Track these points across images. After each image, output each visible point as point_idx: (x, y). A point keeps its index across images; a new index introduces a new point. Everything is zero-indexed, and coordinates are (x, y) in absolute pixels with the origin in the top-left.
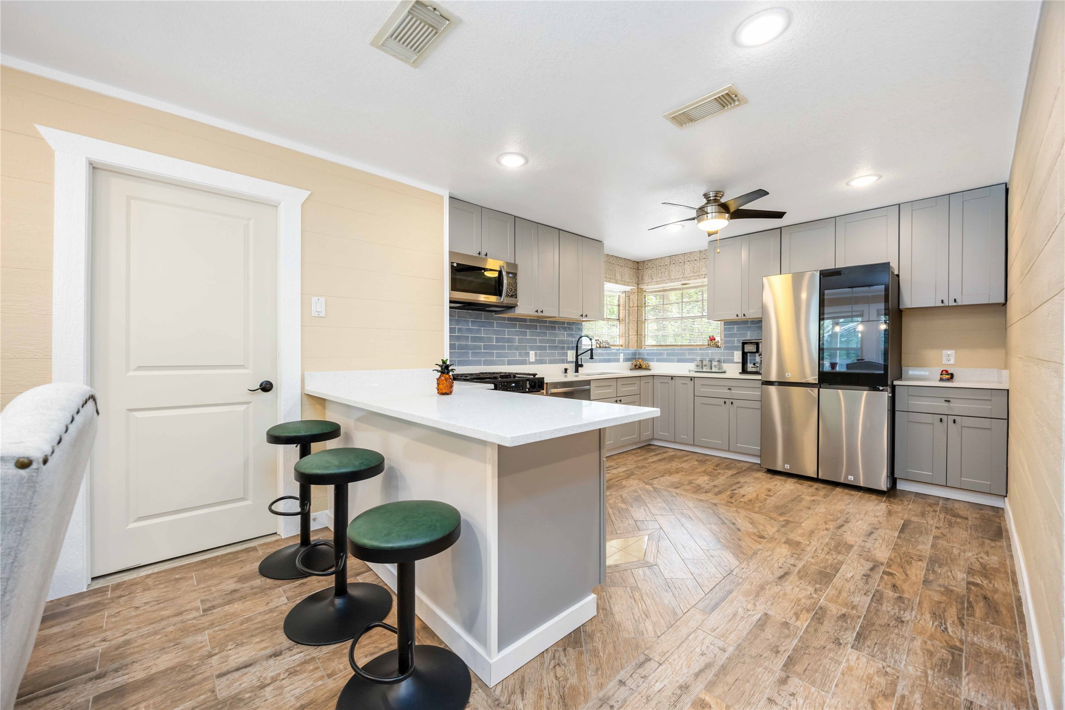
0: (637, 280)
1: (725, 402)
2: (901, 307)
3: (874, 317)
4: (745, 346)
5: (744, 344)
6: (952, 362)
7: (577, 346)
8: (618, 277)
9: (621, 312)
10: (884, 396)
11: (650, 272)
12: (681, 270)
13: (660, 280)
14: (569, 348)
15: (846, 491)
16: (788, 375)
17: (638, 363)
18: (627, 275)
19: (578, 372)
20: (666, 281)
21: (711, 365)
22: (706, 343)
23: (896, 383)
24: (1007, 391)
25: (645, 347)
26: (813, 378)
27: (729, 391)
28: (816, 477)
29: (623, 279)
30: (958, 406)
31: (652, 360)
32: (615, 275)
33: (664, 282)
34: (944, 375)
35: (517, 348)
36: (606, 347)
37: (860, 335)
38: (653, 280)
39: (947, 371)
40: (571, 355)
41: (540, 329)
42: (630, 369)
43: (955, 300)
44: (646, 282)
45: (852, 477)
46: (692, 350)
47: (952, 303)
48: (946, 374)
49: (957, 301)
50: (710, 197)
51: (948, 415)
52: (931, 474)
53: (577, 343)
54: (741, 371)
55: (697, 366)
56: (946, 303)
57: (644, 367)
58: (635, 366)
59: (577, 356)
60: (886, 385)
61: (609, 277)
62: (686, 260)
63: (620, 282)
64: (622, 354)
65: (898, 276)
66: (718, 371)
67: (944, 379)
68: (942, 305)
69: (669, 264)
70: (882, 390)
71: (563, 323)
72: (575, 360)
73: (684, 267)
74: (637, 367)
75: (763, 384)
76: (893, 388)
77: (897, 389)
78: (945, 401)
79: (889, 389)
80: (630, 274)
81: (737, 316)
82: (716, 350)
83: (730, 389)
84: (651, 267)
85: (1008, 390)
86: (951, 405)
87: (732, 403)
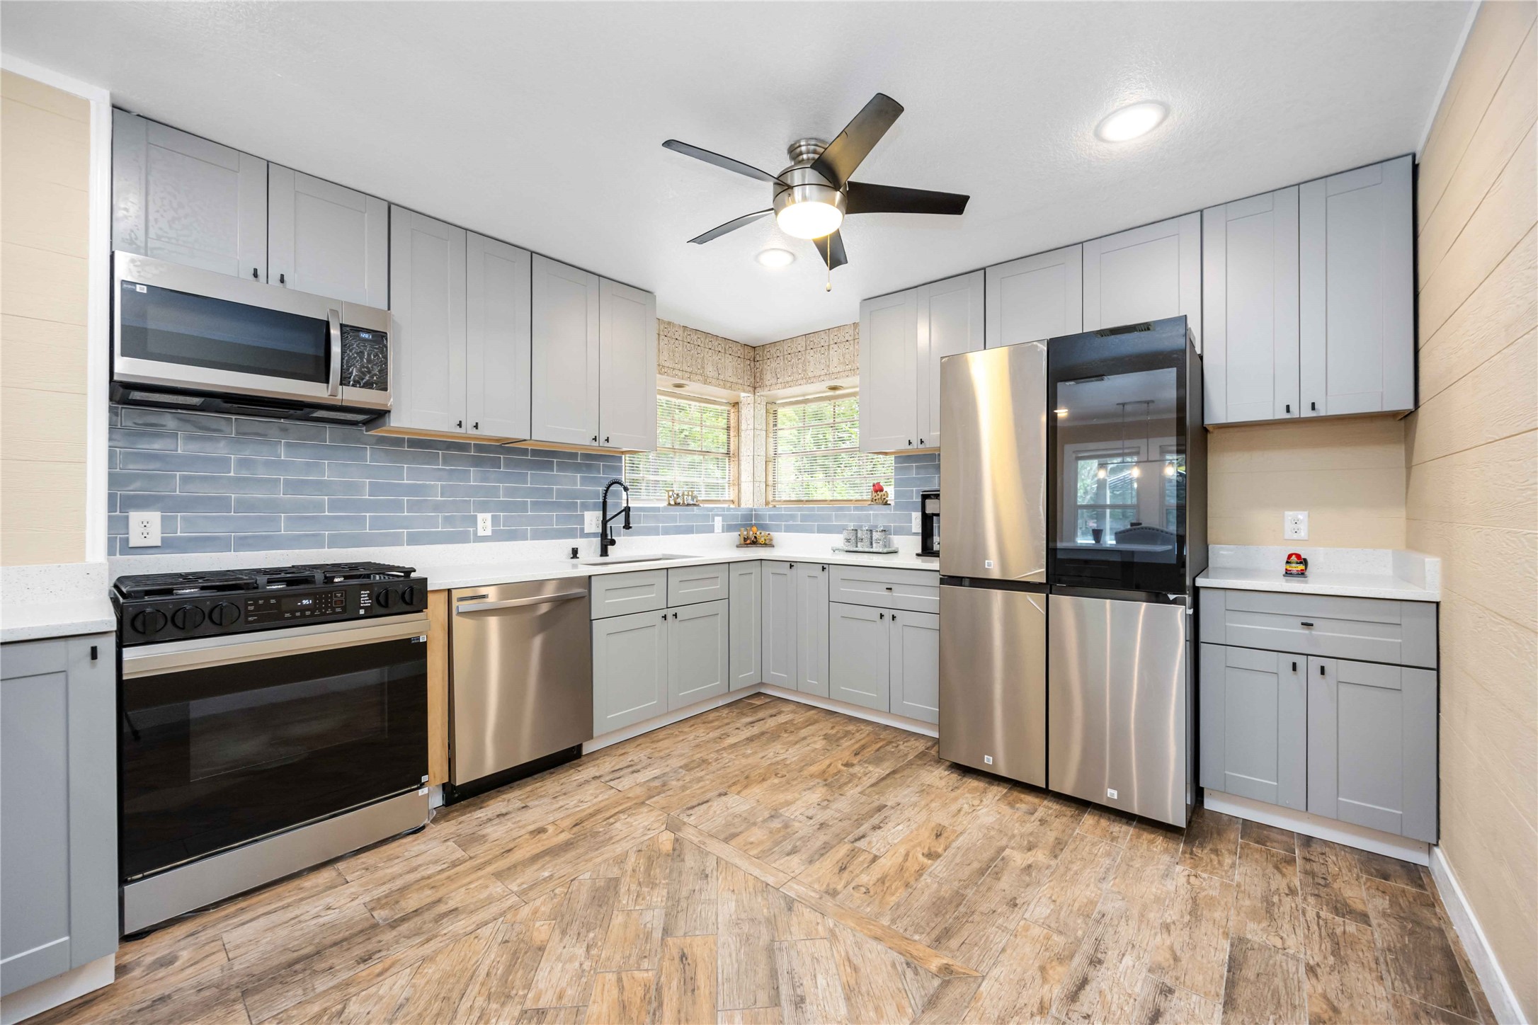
0: (752, 380)
1: (882, 616)
2: (1207, 422)
3: (1155, 455)
4: (928, 501)
5: (925, 497)
6: (1303, 534)
7: (605, 503)
8: (710, 370)
9: (732, 440)
10: (1179, 614)
11: (774, 365)
12: (823, 361)
13: (790, 379)
14: (585, 507)
15: (1104, 822)
16: (989, 565)
17: (751, 533)
18: (730, 370)
19: (607, 555)
20: (799, 382)
21: (871, 537)
22: (869, 497)
23: (1200, 582)
24: (1435, 605)
25: (774, 503)
26: (1037, 573)
27: (887, 593)
28: (1044, 786)
29: (721, 377)
30: (1328, 637)
31: (778, 529)
32: (704, 368)
33: (796, 383)
34: (1294, 565)
35: (437, 507)
36: (688, 505)
37: (1135, 485)
38: (780, 381)
39: (1298, 556)
40: (592, 520)
41: (507, 466)
42: (737, 547)
43: (1313, 404)
44: (767, 383)
45: (1115, 793)
46: (841, 509)
47: (1307, 413)
48: (1297, 563)
49: (1316, 407)
50: (801, 153)
51: (1307, 655)
52: (1276, 784)
53: (605, 497)
54: (920, 551)
55: (848, 540)
56: (1295, 413)
57: (762, 540)
58: (745, 539)
59: (605, 522)
60: (1181, 590)
61: (689, 370)
62: (832, 342)
63: (714, 381)
64: (720, 518)
65: (1201, 357)
66: (881, 550)
67: (1294, 572)
68: (1288, 416)
69: (804, 349)
70: (1174, 602)
71: (574, 455)
72: (600, 530)
73: (829, 354)
74: (748, 542)
75: (942, 581)
76: (1196, 591)
77: (1202, 593)
78: (1303, 624)
79: (1188, 599)
80: (736, 368)
81: (910, 443)
82: (883, 510)
83: (891, 589)
84: (775, 356)
85: (1438, 604)
86: (1313, 632)
87: (894, 617)
